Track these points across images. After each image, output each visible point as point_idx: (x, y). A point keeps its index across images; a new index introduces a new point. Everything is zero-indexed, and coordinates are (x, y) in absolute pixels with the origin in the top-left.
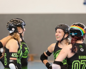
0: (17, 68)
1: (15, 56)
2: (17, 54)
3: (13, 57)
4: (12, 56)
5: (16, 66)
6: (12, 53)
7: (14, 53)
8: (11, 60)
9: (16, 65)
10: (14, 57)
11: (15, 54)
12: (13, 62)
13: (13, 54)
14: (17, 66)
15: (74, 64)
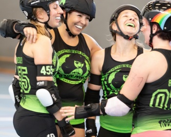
0: (55, 99)
1: (48, 71)
2: (51, 67)
3: (45, 74)
4: (42, 72)
5: (53, 95)
6: (41, 66)
7: (45, 65)
8: (41, 81)
9: (52, 91)
10: (47, 75)
11: (47, 67)
12: (46, 85)
13: (44, 67)
14: (55, 95)
15: (156, 96)
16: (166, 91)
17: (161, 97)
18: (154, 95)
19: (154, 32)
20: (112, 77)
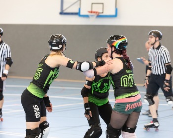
15: (122, 79)
16: (126, 76)
17: (125, 80)
18: (121, 79)
19: (113, 50)
20: (99, 85)
